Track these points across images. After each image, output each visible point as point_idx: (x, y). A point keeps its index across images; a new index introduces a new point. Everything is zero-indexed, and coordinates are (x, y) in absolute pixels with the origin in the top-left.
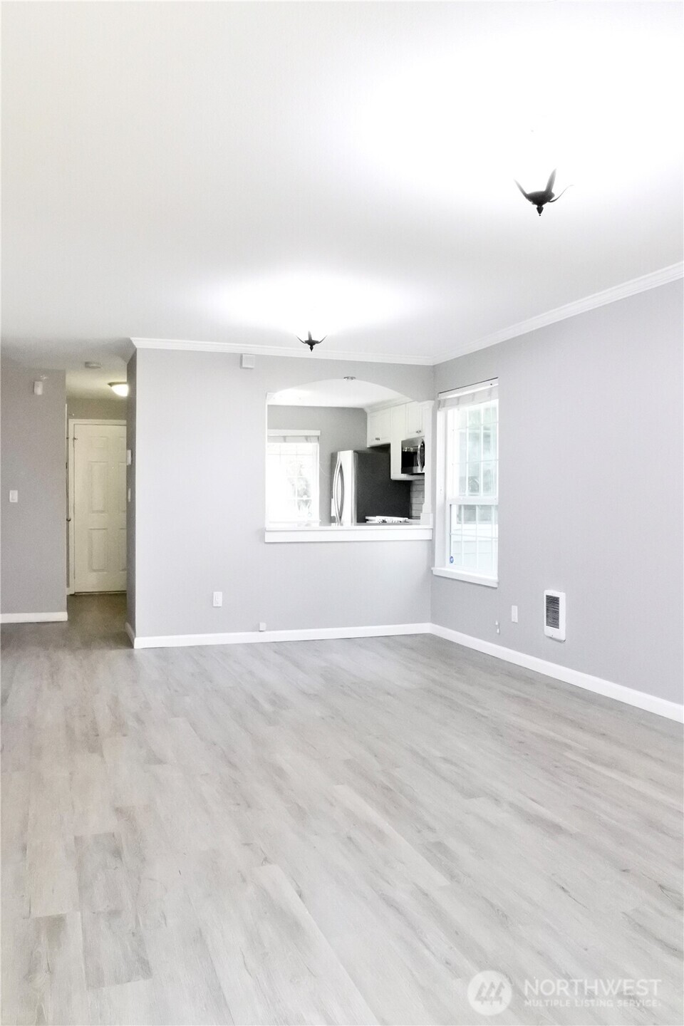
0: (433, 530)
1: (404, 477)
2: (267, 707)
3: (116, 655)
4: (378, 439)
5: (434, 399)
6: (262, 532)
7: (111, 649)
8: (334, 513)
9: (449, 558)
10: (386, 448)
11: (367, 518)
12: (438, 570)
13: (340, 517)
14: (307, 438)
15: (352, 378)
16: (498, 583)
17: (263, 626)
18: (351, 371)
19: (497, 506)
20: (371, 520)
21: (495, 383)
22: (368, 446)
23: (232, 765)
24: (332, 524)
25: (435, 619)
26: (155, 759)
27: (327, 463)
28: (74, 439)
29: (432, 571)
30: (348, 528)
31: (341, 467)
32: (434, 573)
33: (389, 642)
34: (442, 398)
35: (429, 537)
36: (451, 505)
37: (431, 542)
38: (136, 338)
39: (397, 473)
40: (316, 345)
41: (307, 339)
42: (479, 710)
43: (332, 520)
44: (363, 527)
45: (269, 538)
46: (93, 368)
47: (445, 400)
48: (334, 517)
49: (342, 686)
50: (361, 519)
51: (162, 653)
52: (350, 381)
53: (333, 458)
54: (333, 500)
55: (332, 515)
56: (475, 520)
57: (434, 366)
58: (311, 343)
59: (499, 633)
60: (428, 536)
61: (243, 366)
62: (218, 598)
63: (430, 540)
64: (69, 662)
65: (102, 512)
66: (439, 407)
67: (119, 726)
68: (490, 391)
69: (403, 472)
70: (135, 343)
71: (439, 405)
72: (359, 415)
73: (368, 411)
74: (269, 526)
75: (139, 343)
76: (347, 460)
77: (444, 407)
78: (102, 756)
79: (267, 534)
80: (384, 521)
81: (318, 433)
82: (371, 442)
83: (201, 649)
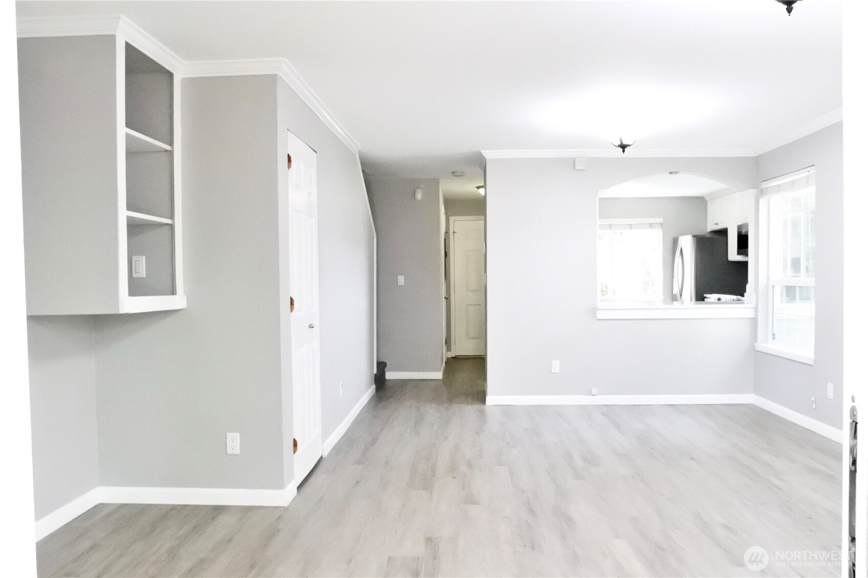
0: (756, 309)
1: (740, 258)
2: (579, 463)
3: (470, 410)
4: (716, 224)
5: (757, 188)
6: (594, 310)
7: (469, 404)
8: (676, 291)
9: (772, 334)
10: (723, 233)
11: (705, 295)
12: (761, 346)
13: (681, 295)
14: (651, 225)
15: (676, 173)
16: (815, 361)
17: (594, 391)
18: (674, 166)
19: (814, 287)
20: (708, 298)
21: (813, 170)
22: (709, 231)
23: (532, 512)
24: (675, 302)
25: (757, 391)
26: (471, 500)
27: (670, 246)
28: (454, 232)
29: (754, 346)
30: (688, 306)
31: (681, 250)
32: (757, 349)
33: (709, 410)
34: (765, 186)
35: (753, 316)
36: (773, 286)
37: (754, 320)
38: (485, 151)
39: (733, 255)
40: (628, 148)
41: (619, 144)
42: (776, 482)
43: (674, 298)
44: (701, 306)
45: (600, 315)
46: (459, 176)
47: (767, 189)
48: (676, 295)
49: (651, 448)
50: (700, 297)
51: (507, 410)
52: (674, 176)
53: (675, 242)
54: (674, 279)
55: (674, 293)
56: (795, 299)
57: (757, 157)
58: (623, 147)
59: (816, 408)
60: (751, 314)
61: (576, 168)
62: (556, 366)
63: (754, 318)
64: (432, 413)
65: (477, 290)
66: (761, 195)
67: (453, 469)
68: (808, 178)
69: (739, 253)
70: (484, 154)
71: (762, 193)
72: (700, 203)
73: (707, 198)
74: (600, 305)
75: (488, 154)
76: (687, 244)
77: (766, 194)
78: (431, 494)
79: (598, 312)
80: (719, 299)
81: (661, 220)
82: (711, 227)
83: (539, 409)
